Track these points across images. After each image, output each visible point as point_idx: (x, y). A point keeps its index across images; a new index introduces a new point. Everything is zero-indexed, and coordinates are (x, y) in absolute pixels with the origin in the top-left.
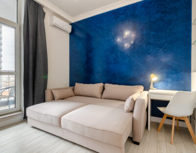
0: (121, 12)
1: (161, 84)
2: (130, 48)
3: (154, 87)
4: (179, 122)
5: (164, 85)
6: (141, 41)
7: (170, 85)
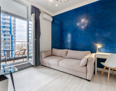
0: (79, 10)
1: (103, 49)
2: (85, 29)
3: (99, 51)
4: (114, 71)
5: (105, 50)
6: (91, 25)
7: (108, 50)
